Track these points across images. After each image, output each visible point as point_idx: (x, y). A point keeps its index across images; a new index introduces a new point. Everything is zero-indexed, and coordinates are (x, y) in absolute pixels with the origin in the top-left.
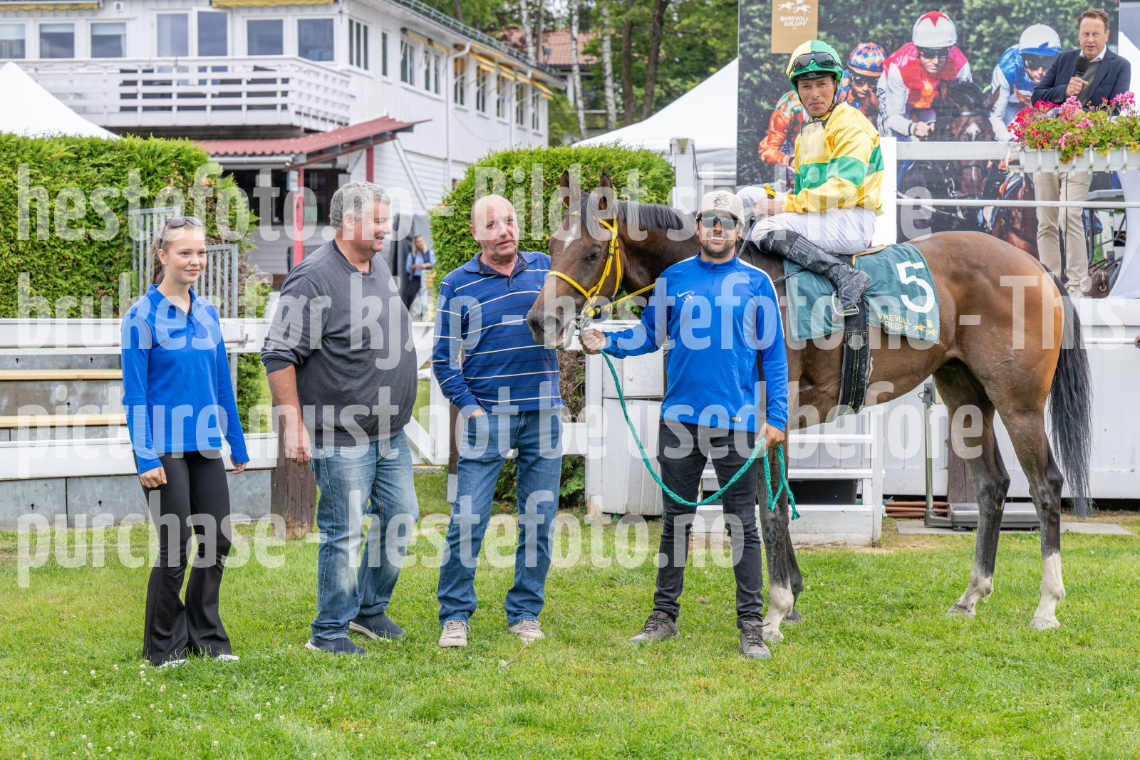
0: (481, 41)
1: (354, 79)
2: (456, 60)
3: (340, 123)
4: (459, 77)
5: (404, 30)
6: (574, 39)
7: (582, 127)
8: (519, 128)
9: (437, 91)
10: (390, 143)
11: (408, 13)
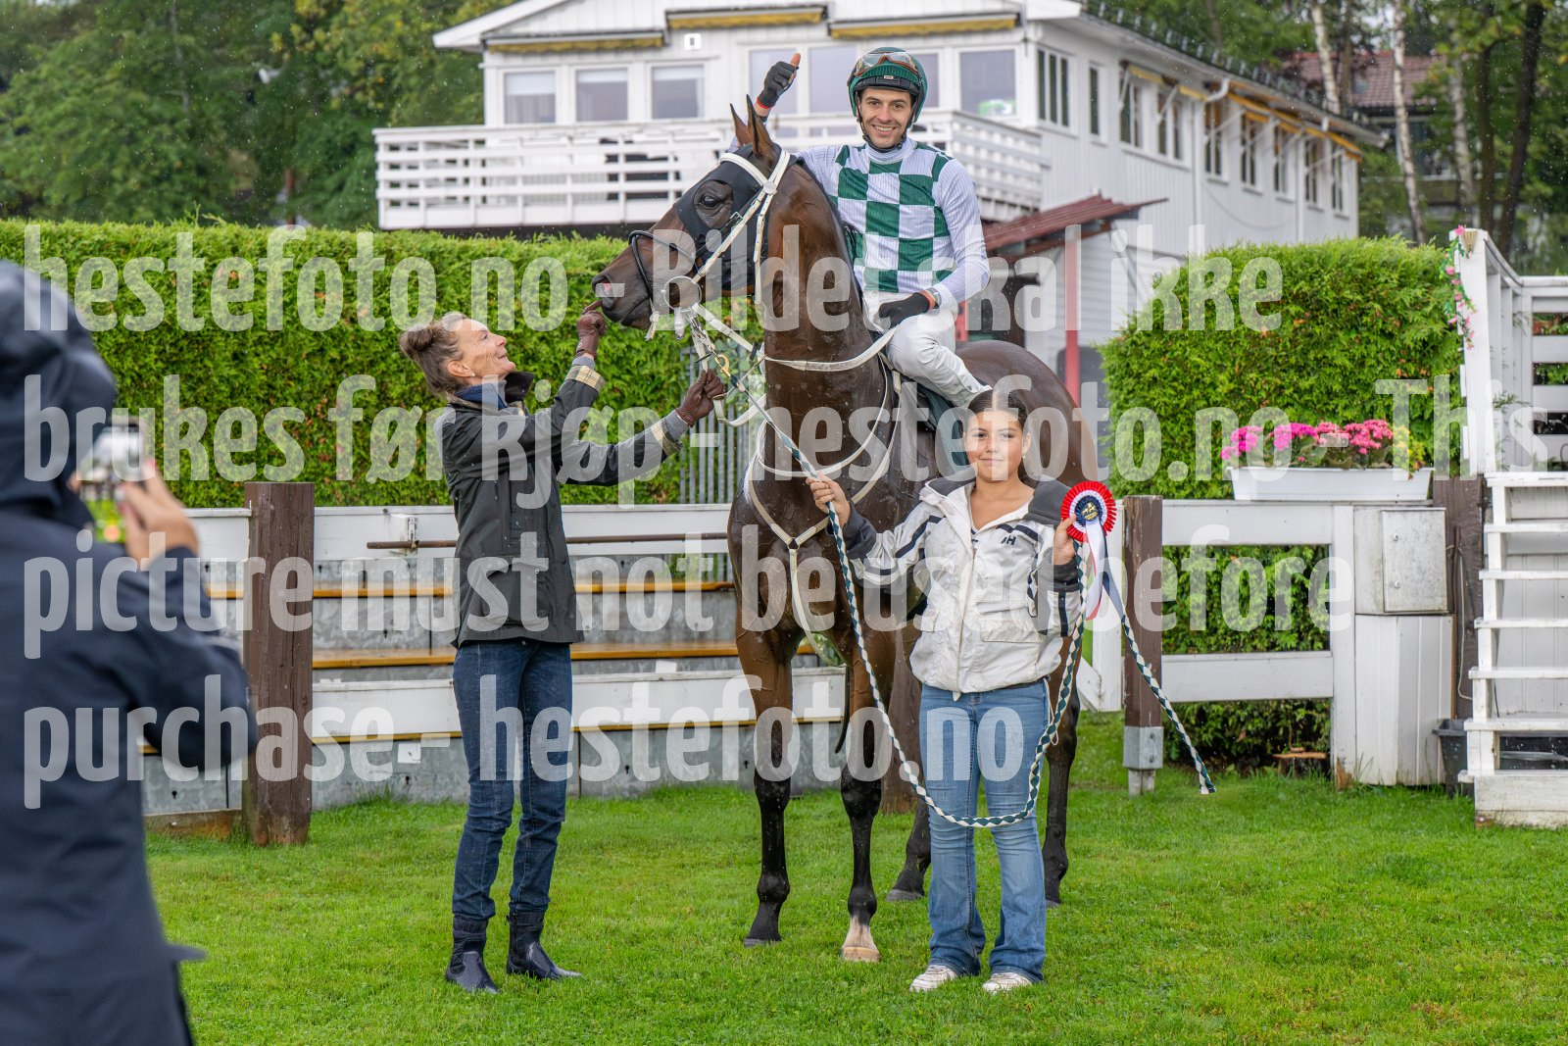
0: (1245, 76)
1: (1047, 137)
2: (1208, 106)
3: (1025, 208)
4: (1213, 132)
5: (1125, 64)
6: (1399, 68)
7: (1413, 203)
8: (1310, 208)
9: (1178, 154)
10: (1105, 236)
11: (1129, 38)
